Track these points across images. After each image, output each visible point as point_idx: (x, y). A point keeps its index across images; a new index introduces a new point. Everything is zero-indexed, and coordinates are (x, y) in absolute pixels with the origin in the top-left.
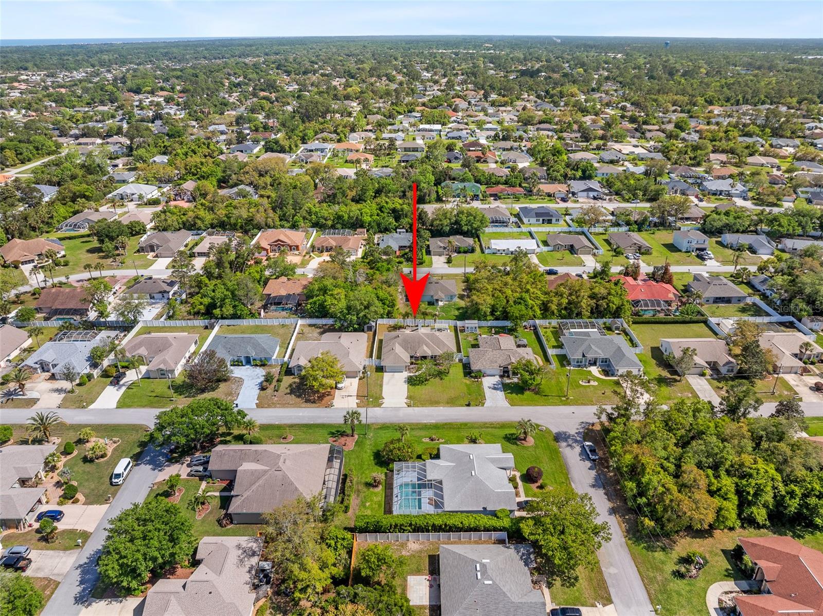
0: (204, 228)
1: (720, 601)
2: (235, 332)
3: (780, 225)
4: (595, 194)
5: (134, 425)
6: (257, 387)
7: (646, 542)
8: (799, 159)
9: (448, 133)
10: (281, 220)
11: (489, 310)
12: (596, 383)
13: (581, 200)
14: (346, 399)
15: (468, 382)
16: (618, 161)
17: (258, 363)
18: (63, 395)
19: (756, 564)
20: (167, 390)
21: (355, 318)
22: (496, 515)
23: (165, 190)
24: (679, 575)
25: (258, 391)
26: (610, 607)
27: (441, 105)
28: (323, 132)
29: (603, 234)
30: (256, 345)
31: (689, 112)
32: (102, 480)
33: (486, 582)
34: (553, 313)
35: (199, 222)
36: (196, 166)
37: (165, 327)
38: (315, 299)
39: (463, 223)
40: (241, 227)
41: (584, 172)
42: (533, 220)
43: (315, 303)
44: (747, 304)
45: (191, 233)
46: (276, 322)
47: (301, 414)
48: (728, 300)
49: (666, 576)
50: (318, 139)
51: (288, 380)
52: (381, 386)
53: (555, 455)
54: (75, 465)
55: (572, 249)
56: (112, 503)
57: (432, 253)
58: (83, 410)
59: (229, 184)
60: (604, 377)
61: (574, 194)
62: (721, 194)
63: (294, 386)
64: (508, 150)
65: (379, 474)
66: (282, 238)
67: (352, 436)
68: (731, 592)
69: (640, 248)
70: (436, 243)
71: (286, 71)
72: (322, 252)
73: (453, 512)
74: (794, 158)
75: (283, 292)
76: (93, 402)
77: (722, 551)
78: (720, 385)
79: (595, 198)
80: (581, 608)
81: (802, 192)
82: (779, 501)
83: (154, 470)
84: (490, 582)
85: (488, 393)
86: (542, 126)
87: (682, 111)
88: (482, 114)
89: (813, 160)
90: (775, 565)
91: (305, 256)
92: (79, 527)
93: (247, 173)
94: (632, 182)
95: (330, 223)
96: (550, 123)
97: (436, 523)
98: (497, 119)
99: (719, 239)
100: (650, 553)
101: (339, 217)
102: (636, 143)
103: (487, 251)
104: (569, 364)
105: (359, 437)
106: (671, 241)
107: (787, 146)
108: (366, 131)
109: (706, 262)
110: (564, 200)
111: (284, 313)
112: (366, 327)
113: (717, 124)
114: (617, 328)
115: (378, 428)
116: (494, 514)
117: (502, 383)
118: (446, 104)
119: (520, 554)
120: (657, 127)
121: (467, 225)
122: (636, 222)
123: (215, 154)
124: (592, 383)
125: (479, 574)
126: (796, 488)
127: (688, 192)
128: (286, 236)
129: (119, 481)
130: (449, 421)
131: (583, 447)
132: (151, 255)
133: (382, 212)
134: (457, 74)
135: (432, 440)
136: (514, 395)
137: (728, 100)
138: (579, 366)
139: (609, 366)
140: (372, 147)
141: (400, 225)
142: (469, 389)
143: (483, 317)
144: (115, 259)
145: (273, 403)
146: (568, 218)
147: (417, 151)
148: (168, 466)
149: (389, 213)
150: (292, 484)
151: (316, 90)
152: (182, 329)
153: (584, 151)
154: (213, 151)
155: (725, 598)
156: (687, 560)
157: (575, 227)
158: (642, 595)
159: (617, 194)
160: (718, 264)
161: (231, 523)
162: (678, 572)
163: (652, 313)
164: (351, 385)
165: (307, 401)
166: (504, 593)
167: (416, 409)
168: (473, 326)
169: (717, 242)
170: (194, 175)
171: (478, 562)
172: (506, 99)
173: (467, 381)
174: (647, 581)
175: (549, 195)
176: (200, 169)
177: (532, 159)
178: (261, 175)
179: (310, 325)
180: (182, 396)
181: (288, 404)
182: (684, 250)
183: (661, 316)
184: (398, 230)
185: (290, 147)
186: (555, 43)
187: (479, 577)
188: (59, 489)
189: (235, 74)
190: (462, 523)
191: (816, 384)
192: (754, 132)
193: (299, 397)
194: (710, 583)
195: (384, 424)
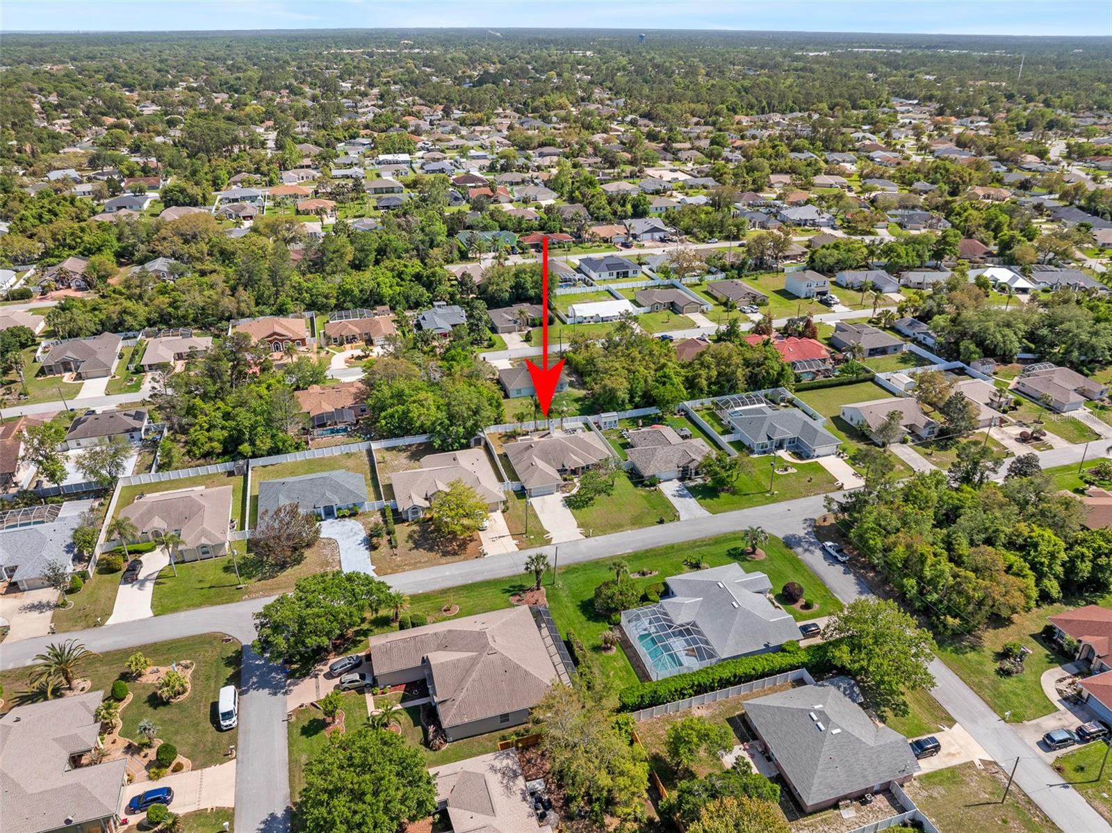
0: (138, 327)
1: (1060, 692)
2: (279, 474)
3: (899, 256)
4: (662, 234)
5: (201, 636)
6: (363, 548)
7: (951, 645)
8: (868, 176)
9: (423, 164)
10: (257, 304)
11: (627, 396)
12: (794, 471)
13: (647, 244)
14: (499, 541)
15: (643, 493)
16: (665, 191)
17: (347, 512)
18: (49, 614)
19: (1080, 641)
20: (223, 575)
21: (461, 430)
22: (784, 650)
23: (28, 274)
24: (1006, 673)
25: (367, 552)
26: (957, 726)
27: (392, 126)
28: (240, 172)
29: (698, 285)
30: (337, 488)
31: (714, 124)
32: (200, 728)
33: (835, 732)
34: (701, 390)
35: (128, 318)
36: (72, 234)
37: (161, 482)
38: (390, 411)
39: (528, 285)
40: (195, 320)
41: (635, 207)
42: (605, 275)
43: (392, 416)
44: (904, 353)
45: (120, 336)
46: (336, 452)
47: (448, 573)
48: (883, 351)
49: (992, 678)
50: (235, 183)
51: (402, 531)
52: (536, 516)
53: (798, 565)
54: (142, 715)
55: (673, 307)
56: (240, 757)
57: (499, 330)
58: (97, 629)
59: (135, 258)
60: (799, 462)
61: (634, 237)
62: (805, 225)
63: (416, 536)
64: (517, 184)
65: (603, 631)
66: (278, 330)
67: (538, 589)
68: (1064, 679)
69: (754, 298)
70: (501, 316)
71: (124, 85)
72: (341, 344)
73: (734, 657)
74: (860, 176)
75: (328, 408)
76: (110, 614)
77: (1031, 636)
78: (929, 451)
79: (662, 240)
80: (936, 735)
81: (892, 216)
82: (1070, 568)
83: (275, 694)
84: (838, 731)
85: (677, 503)
86: (546, 150)
87: (706, 124)
88: (453, 137)
89: (881, 177)
90: (1100, 638)
91: (318, 352)
92: (208, 804)
93: (164, 239)
94: (703, 216)
95: (333, 302)
96: (553, 145)
97: (724, 676)
98: (479, 143)
99: (833, 279)
100: (961, 656)
101: (345, 293)
102: (672, 167)
103: (569, 321)
104: (752, 452)
105: (547, 589)
106: (782, 287)
107: (844, 161)
108: (302, 167)
109: (833, 309)
110: (626, 245)
111: (339, 437)
112: (472, 440)
113: (754, 137)
114: (783, 400)
115: (563, 573)
116: (780, 649)
117: (687, 488)
118: (398, 125)
119: (842, 689)
120: (688, 145)
121: (533, 288)
122: (732, 266)
123: (86, 214)
124: (791, 471)
125: (820, 724)
126: (1084, 550)
127: (769, 225)
128: (281, 325)
129: (232, 722)
130: (650, 547)
131: (823, 549)
132: (67, 377)
133: (402, 280)
134: (389, 82)
135: (644, 574)
136: (708, 500)
137: (751, 107)
138: (765, 452)
139: (797, 447)
140: (329, 190)
141: (436, 296)
142: (649, 502)
143: (620, 407)
144: (9, 389)
145: (397, 566)
146: (645, 268)
147: (393, 192)
148: (295, 684)
149: (411, 281)
150: (518, 667)
151: (191, 111)
152: (193, 482)
153: (616, 180)
154: (82, 210)
155: (1062, 686)
156: (1005, 655)
157: (660, 279)
158: (981, 706)
159: (687, 233)
160: (847, 309)
161: (446, 741)
162: (1001, 669)
163: (810, 376)
164: (497, 523)
165: (445, 554)
166: (858, 739)
167: (597, 538)
168: (612, 419)
169: (833, 283)
170: (72, 248)
171: (810, 711)
172: (479, 115)
173: (641, 491)
174: (977, 689)
175: (606, 241)
176: (80, 238)
177: (555, 194)
178: (186, 242)
179: (388, 449)
180: (254, 580)
181: (420, 562)
182: (803, 296)
183: (820, 378)
184: (435, 303)
185: (204, 197)
186: (498, 39)
187: (823, 728)
188: (136, 756)
189: (41, 90)
190: (754, 669)
191: (1021, 434)
192: (804, 146)
193: (431, 549)
194: (1039, 674)
195: (569, 566)
